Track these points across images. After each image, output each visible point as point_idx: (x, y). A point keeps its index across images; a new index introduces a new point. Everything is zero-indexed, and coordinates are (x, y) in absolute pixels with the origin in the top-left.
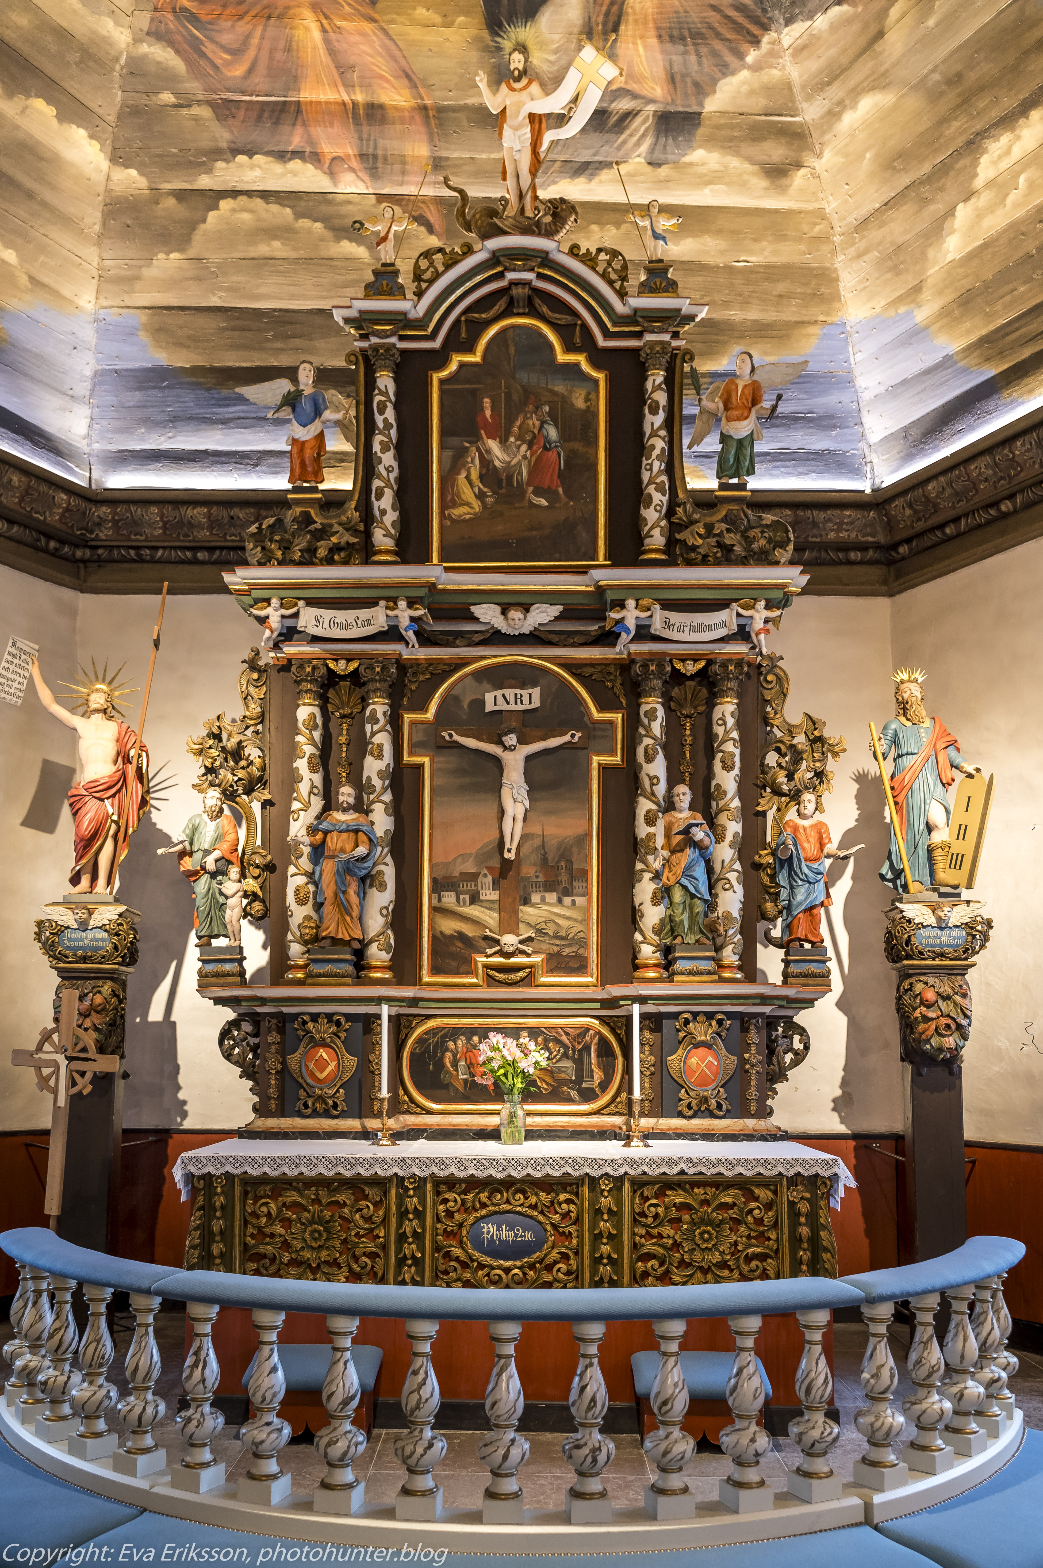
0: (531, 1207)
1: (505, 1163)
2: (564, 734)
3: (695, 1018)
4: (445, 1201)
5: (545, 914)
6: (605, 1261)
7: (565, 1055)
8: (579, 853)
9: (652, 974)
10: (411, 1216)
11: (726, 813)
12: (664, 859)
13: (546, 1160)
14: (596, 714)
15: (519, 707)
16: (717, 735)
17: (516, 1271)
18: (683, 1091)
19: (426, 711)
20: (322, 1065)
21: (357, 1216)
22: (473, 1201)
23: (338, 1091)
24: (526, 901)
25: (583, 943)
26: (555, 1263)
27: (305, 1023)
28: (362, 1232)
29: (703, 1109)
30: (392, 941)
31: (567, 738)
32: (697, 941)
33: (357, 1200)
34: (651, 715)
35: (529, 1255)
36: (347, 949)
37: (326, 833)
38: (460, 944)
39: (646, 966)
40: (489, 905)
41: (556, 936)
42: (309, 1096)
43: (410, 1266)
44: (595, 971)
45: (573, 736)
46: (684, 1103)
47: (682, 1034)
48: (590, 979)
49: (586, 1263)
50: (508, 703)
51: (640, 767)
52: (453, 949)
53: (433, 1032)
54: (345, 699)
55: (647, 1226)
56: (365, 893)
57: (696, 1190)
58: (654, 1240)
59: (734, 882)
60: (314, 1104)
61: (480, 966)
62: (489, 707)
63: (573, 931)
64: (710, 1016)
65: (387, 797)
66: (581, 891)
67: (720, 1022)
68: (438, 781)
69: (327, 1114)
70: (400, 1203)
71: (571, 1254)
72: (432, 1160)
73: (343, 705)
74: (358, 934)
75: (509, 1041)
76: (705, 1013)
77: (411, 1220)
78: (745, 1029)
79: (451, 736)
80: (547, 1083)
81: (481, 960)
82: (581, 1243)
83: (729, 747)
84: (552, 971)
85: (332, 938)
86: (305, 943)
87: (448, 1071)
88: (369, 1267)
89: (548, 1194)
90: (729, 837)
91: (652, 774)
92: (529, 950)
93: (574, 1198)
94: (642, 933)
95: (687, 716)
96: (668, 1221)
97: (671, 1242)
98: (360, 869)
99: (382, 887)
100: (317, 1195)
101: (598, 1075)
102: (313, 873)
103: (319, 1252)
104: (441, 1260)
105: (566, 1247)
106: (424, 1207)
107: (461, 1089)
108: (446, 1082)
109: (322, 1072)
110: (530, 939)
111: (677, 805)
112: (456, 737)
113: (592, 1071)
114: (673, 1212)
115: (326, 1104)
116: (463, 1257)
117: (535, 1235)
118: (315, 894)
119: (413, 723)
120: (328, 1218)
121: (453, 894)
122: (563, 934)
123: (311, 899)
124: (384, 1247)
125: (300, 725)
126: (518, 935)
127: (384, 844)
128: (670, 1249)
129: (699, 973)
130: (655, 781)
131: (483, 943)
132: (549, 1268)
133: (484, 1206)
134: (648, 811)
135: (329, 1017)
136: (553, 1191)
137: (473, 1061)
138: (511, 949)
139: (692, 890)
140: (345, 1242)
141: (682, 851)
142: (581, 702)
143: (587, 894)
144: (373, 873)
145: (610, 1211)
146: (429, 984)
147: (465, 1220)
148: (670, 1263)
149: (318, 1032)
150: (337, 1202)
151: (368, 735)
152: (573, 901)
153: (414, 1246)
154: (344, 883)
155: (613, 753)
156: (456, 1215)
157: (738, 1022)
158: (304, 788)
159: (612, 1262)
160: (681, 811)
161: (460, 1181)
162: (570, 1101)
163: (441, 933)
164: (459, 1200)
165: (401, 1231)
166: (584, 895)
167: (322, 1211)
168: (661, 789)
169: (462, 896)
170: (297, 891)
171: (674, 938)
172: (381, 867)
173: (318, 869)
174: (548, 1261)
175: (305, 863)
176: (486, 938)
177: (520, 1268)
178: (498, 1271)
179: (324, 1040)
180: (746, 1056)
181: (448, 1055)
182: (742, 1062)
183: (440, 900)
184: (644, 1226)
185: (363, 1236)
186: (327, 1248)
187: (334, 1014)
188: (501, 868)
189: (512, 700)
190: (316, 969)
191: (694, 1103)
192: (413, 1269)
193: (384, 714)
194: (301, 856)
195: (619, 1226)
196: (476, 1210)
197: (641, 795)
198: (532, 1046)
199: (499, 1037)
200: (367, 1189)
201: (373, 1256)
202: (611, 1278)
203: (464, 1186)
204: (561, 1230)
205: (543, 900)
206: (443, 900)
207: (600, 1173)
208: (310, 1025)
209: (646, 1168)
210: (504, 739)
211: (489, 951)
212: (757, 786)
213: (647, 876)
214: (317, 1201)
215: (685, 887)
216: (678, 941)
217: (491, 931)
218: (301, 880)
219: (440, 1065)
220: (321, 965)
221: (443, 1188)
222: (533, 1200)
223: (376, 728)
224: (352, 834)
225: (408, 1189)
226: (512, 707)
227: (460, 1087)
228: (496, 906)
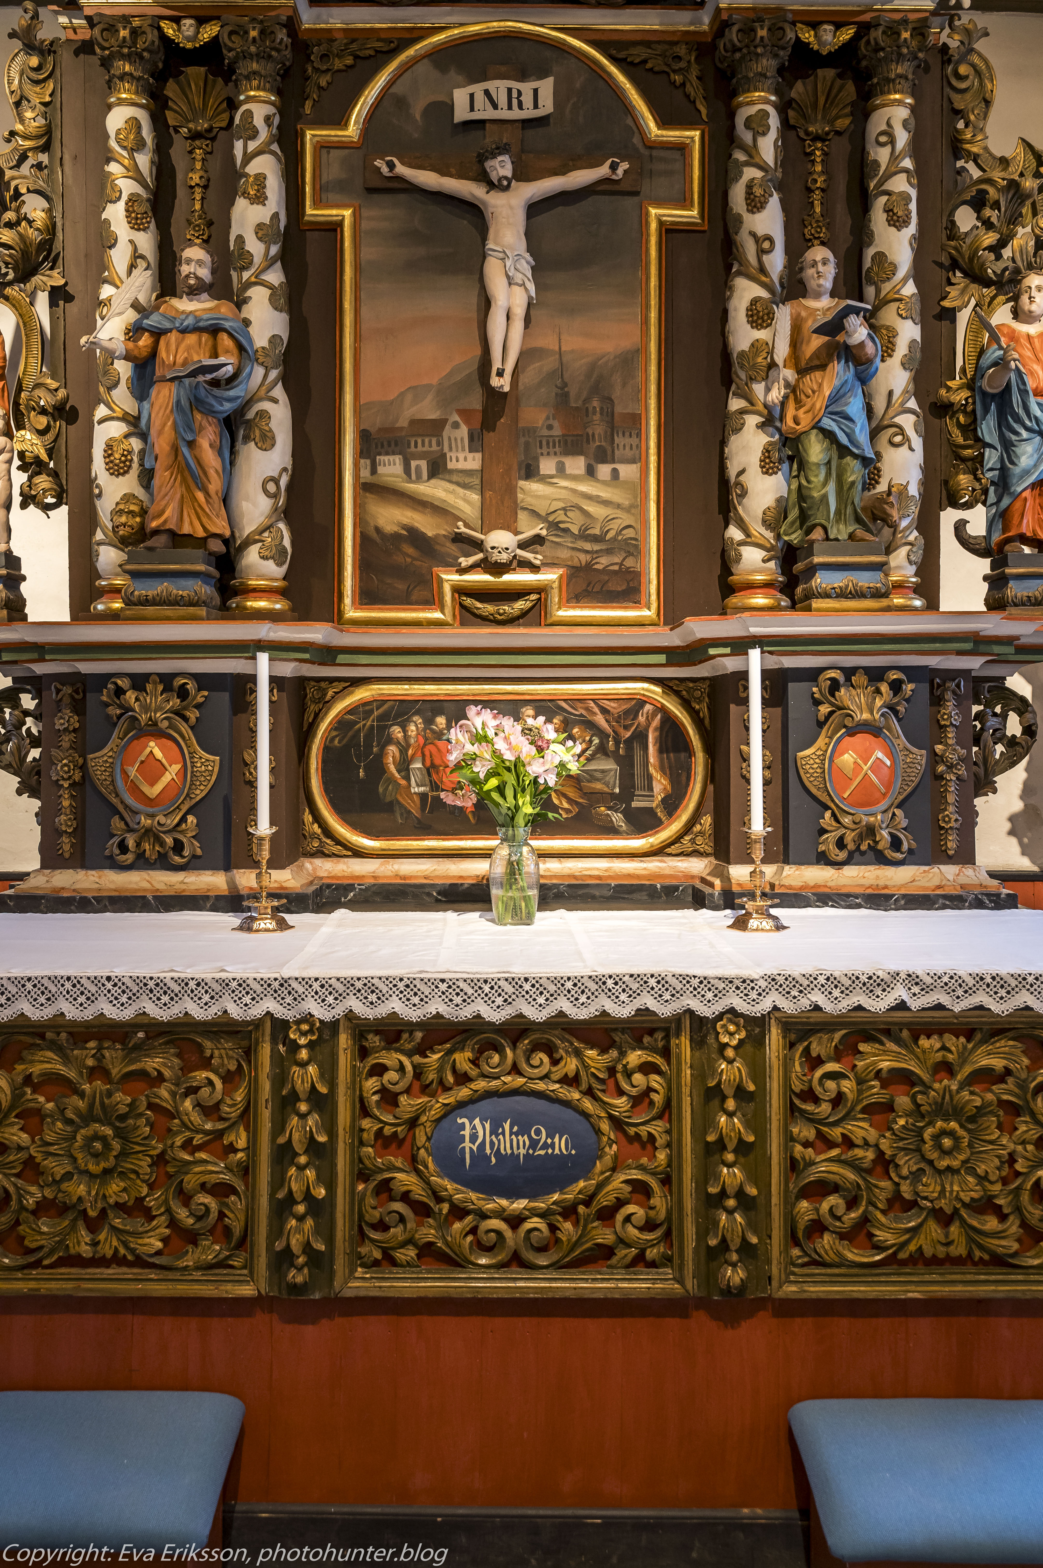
0: (565, 1080)
1: (509, 989)
2: (599, 164)
3: (848, 679)
4: (379, 1070)
5: (564, 494)
6: (731, 1203)
7: (602, 750)
8: (624, 385)
9: (760, 600)
10: (303, 1107)
11: (894, 306)
12: (787, 385)
13: (600, 981)
14: (653, 129)
15: (516, 114)
16: (876, 164)
17: (535, 1222)
18: (828, 814)
19: (346, 126)
20: (154, 770)
21: (188, 1104)
22: (440, 1070)
23: (183, 819)
24: (530, 472)
25: (634, 548)
26: (620, 1203)
27: (119, 692)
28: (198, 1139)
29: (864, 847)
30: (287, 543)
31: (603, 171)
32: (851, 536)
33: (187, 1069)
34: (757, 125)
35: (561, 1185)
36: (200, 552)
37: (158, 334)
38: (411, 551)
39: (750, 586)
40: (462, 478)
41: (584, 535)
42: (130, 830)
43: (301, 1219)
44: (654, 597)
45: (614, 167)
46: (831, 838)
47: (824, 709)
48: (645, 613)
49: (689, 1204)
50: (495, 106)
51: (739, 219)
52: (399, 559)
53: (363, 709)
54: (198, 102)
55: (821, 1122)
56: (233, 452)
57: (924, 1042)
58: (834, 1152)
59: (911, 432)
60: (138, 845)
61: (447, 589)
62: (461, 113)
63: (615, 526)
64: (875, 675)
65: (275, 277)
66: (628, 453)
67: (896, 687)
68: (369, 253)
69: (163, 863)
70: (280, 1078)
71: (654, 1183)
72: (349, 983)
73: (196, 114)
74: (220, 526)
75: (507, 722)
76: (867, 670)
77: (303, 1116)
78: (937, 701)
79: (391, 166)
80: (570, 800)
81: (451, 577)
82: (676, 1160)
83: (900, 184)
84: (577, 597)
85: (172, 534)
86: (123, 543)
87: (391, 780)
88: (214, 1215)
89: (603, 1051)
90: (901, 349)
91: (760, 232)
92: (536, 559)
93: (659, 1060)
94: (743, 526)
95: (817, 138)
96: (864, 1111)
97: (870, 1155)
98: (220, 400)
99: (267, 441)
100: (99, 1057)
101: (660, 785)
102: (138, 418)
103: (104, 1183)
104: (370, 1201)
105: (642, 1168)
106: (332, 1085)
107: (415, 811)
108: (388, 799)
109: (152, 784)
110: (538, 540)
111: (812, 284)
112: (401, 169)
113: (650, 778)
114: (875, 1092)
115: (162, 844)
116: (419, 1192)
117: (574, 1142)
118: (142, 453)
119: (323, 147)
120: (123, 1109)
121: (398, 459)
122: (597, 531)
123: (135, 465)
124: (246, 1171)
125: (113, 143)
126: (516, 533)
127: (269, 362)
128: (869, 1171)
129: (858, 594)
130: (766, 245)
131: (452, 549)
132: (607, 1215)
133: (463, 1079)
134: (755, 301)
135: (166, 679)
136: (612, 1044)
137: (437, 762)
138: (504, 557)
139: (843, 439)
140: (160, 1160)
141: (823, 367)
142: (628, 109)
143: (639, 458)
144: (250, 415)
145: (740, 1093)
146: (355, 622)
147: (423, 1110)
148: (871, 1203)
149: (146, 708)
150: (143, 1074)
151: (239, 162)
152: (615, 472)
153: (310, 1173)
154: (190, 428)
155: (684, 202)
156: (403, 1099)
157: (926, 686)
158: (119, 257)
159: (745, 1203)
160: (818, 296)
161: (411, 1027)
162: (611, 831)
163: (378, 530)
164: (409, 1068)
165: (281, 1140)
166: (633, 461)
167: (110, 1094)
168: (776, 262)
169: (414, 464)
170: (109, 447)
171: (809, 532)
172: (266, 405)
173: (146, 405)
174: (605, 1199)
175: (122, 397)
176: (458, 539)
177: (543, 1215)
178: (495, 1223)
179: (155, 724)
180: (939, 748)
181: (392, 749)
182: (935, 759)
183: (374, 471)
184: (811, 1119)
185: (200, 1148)
186: (123, 1175)
187: (175, 675)
188: (485, 411)
189: (502, 101)
190: (143, 589)
191: (849, 837)
192: (309, 1223)
193: (268, 120)
194: (116, 384)
195: (757, 1123)
196: (447, 1089)
197: (739, 273)
198: (550, 732)
199: (487, 715)
200: (208, 1044)
201: (221, 1190)
202: (744, 1239)
203: (419, 1035)
204: (632, 1131)
205: (561, 470)
206: (381, 470)
207: (719, 1007)
208: (130, 696)
209: (818, 998)
210: (488, 164)
211: (465, 562)
212: (941, 265)
213: (752, 420)
214: (99, 1071)
215: (829, 435)
216: (817, 534)
217: (467, 525)
218: (117, 429)
219: (377, 769)
220: (149, 582)
221: (374, 1040)
222: (571, 1065)
223: (252, 146)
224: (205, 337)
225: (294, 1047)
226: (503, 114)
227: (414, 808)
228: (477, 481)
